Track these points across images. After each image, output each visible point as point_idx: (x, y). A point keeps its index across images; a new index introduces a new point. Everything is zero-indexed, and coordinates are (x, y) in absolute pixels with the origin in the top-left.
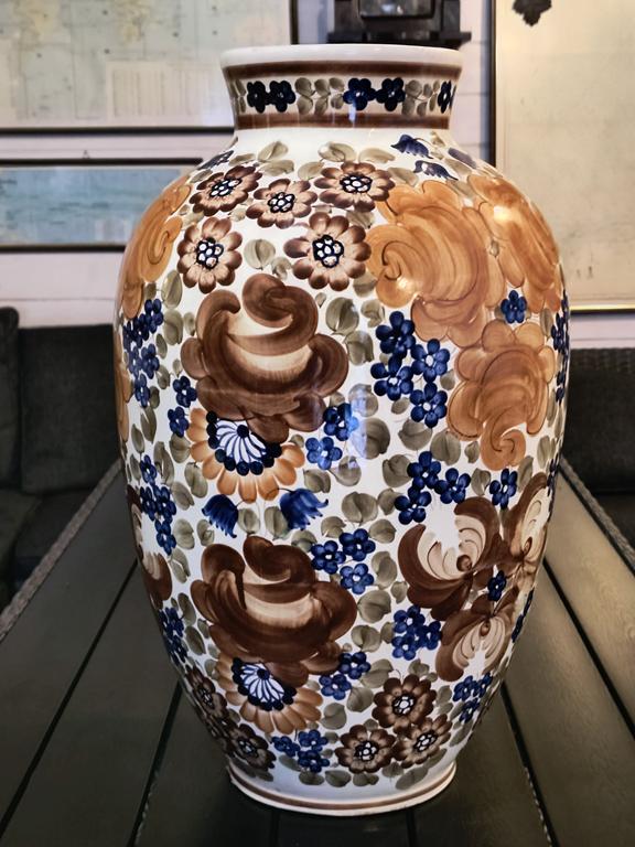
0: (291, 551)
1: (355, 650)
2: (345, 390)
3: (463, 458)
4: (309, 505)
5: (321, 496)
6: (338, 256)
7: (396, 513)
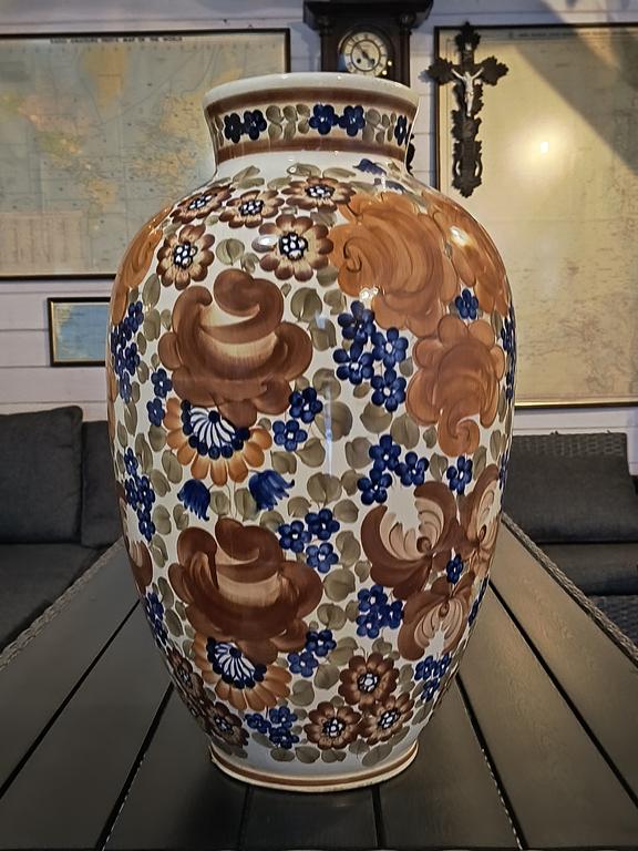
0: (260, 530)
1: (322, 628)
2: (309, 375)
3: (422, 442)
4: (275, 485)
5: (287, 478)
6: (302, 250)
7: (359, 493)
